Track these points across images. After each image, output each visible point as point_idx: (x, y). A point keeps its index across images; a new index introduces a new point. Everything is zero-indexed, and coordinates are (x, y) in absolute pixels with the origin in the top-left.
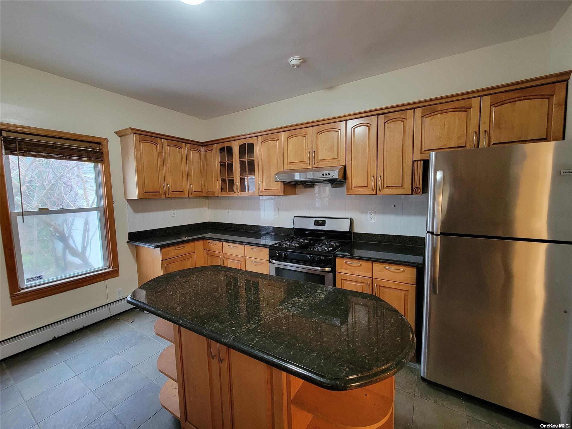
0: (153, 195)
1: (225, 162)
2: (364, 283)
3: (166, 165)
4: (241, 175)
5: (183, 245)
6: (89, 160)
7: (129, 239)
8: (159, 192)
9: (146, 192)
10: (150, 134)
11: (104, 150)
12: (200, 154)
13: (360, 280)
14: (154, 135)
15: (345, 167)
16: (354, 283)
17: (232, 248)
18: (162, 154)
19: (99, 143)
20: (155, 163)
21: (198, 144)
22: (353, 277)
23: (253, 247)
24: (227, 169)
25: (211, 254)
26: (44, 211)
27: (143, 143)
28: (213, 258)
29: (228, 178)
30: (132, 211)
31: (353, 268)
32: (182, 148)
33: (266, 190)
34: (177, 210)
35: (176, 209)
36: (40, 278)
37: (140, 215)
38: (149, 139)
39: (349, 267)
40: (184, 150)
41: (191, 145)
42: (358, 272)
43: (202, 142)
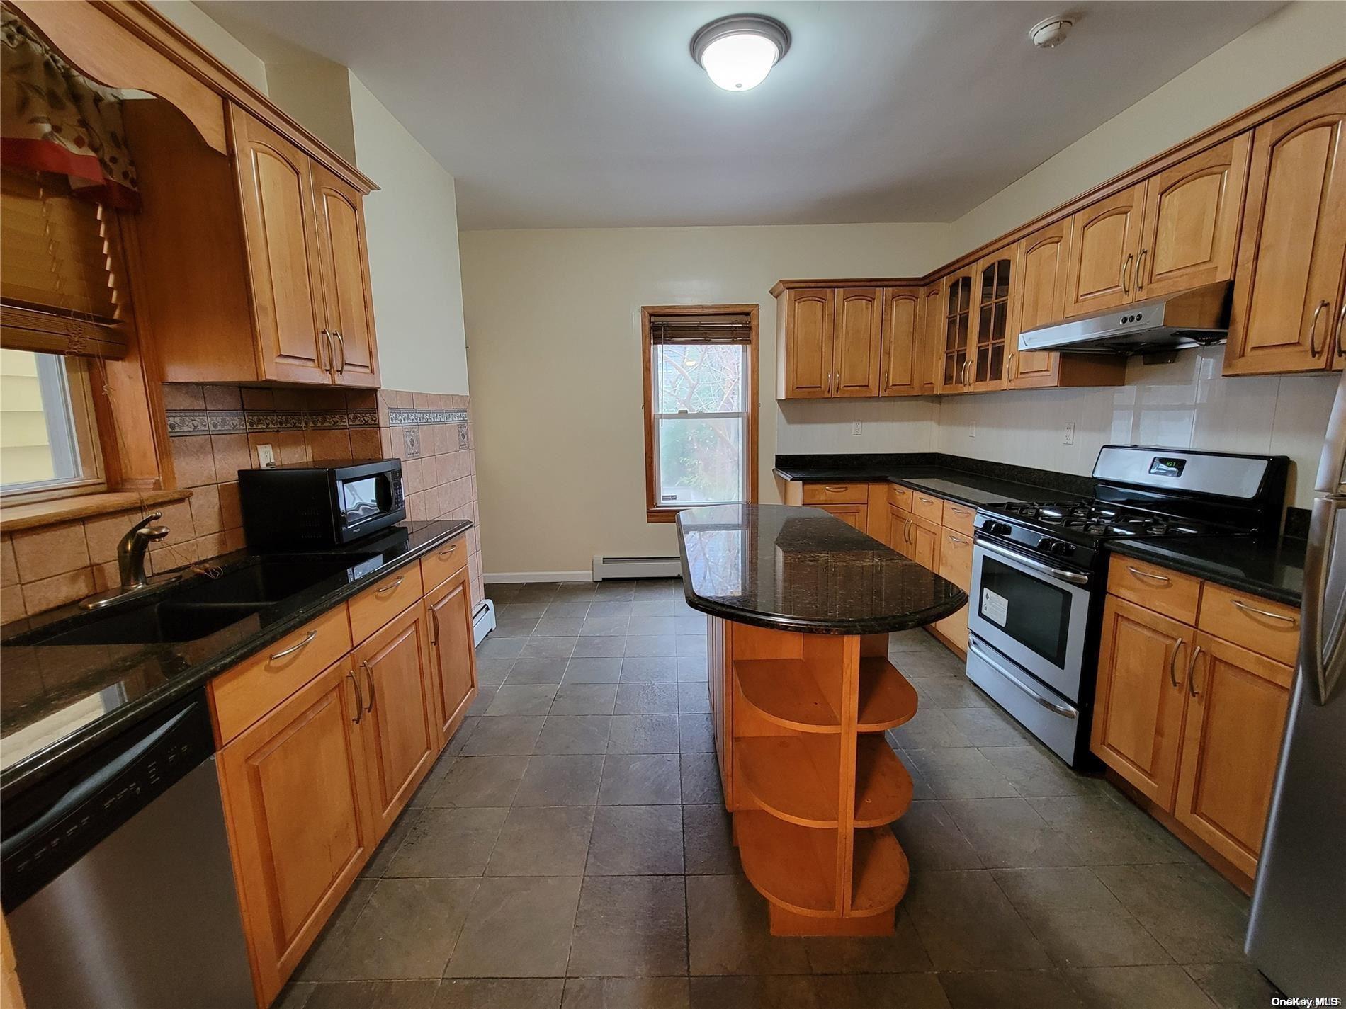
0: (809, 392)
1: (956, 316)
2: (1173, 638)
3: (837, 337)
4: (982, 342)
5: (845, 486)
6: (734, 342)
7: (777, 465)
8: (820, 387)
9: (798, 388)
10: (813, 285)
11: (754, 323)
12: (915, 307)
13: (1162, 628)
14: (820, 284)
15: (1230, 286)
16: (1149, 634)
17: (926, 504)
18: (833, 318)
19: (747, 314)
20: (817, 335)
21: (912, 283)
22: (1145, 615)
23: (956, 505)
24: (958, 331)
25: (897, 515)
26: (683, 414)
27: (801, 302)
28: (899, 522)
29: (958, 352)
30: (785, 421)
31: (1147, 588)
32: (874, 299)
33: (1023, 376)
34: (863, 424)
35: (862, 421)
36: (674, 497)
37: (797, 427)
38: (811, 293)
39: (1138, 584)
40: (877, 303)
41: (896, 289)
42: (1159, 605)
43: (921, 276)
